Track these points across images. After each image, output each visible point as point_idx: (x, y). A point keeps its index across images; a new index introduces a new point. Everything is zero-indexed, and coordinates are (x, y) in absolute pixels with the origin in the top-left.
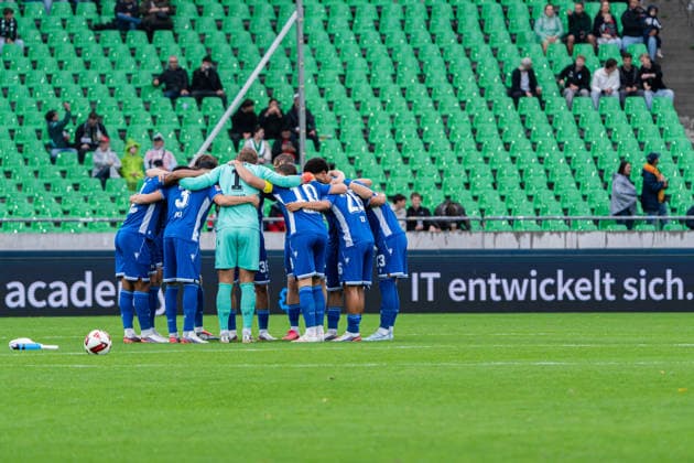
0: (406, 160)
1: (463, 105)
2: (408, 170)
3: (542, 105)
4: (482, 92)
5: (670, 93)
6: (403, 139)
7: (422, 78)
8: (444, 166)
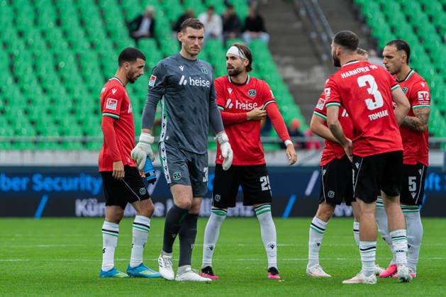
0: (45, 91)
1: (93, 46)
2: (47, 99)
3: (159, 46)
4: (109, 34)
5: (264, 37)
6: (43, 73)
7: (58, 23)
8: (77, 95)
